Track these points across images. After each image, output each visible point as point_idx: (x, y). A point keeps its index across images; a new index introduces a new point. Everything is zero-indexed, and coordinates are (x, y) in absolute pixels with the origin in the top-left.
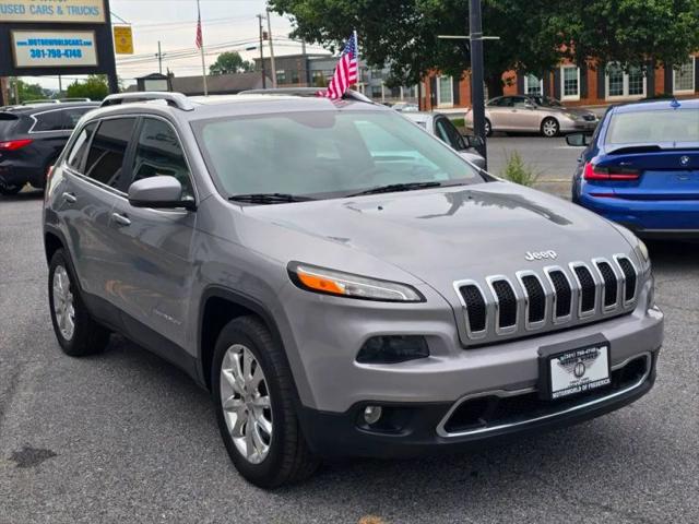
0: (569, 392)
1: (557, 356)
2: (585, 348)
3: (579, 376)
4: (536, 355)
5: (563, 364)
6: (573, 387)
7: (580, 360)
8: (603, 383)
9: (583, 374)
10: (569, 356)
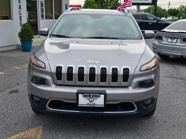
0: (85, 106)
1: (82, 93)
2: (94, 93)
3: (91, 102)
4: (76, 92)
5: (84, 96)
6: (87, 105)
7: (91, 97)
8: (101, 106)
9: (93, 101)
10: (87, 94)
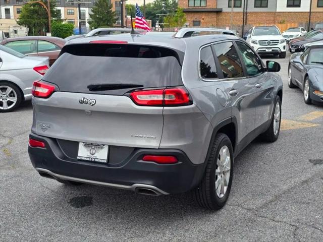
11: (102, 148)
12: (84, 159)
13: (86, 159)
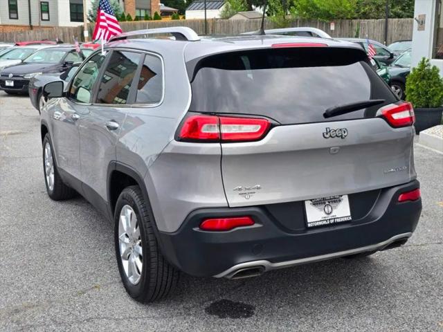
11: (340, 201)
12: (318, 224)
13: (321, 223)
